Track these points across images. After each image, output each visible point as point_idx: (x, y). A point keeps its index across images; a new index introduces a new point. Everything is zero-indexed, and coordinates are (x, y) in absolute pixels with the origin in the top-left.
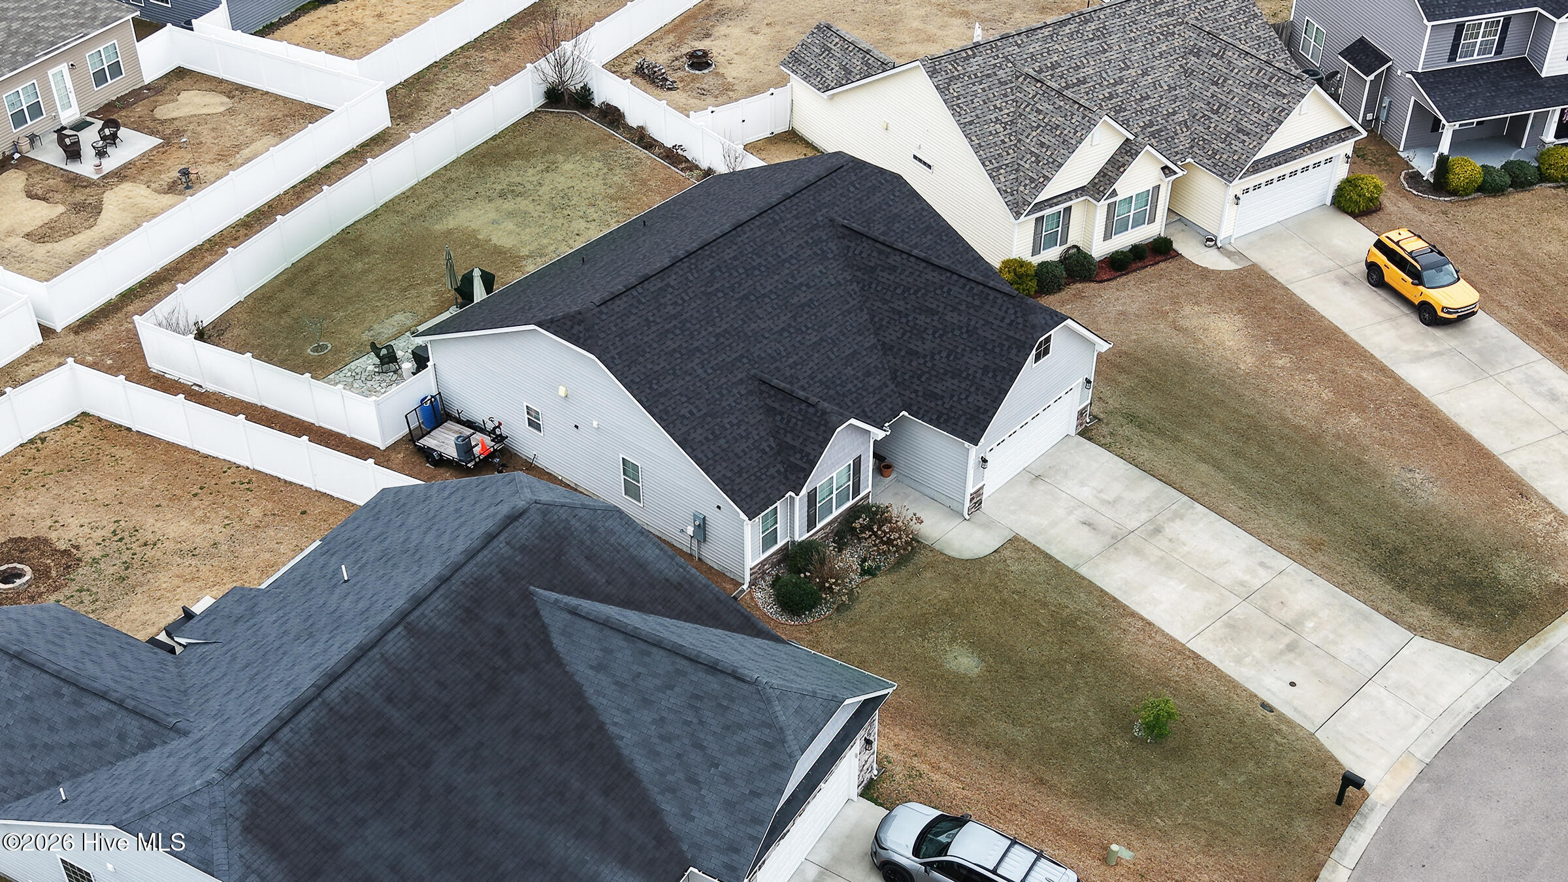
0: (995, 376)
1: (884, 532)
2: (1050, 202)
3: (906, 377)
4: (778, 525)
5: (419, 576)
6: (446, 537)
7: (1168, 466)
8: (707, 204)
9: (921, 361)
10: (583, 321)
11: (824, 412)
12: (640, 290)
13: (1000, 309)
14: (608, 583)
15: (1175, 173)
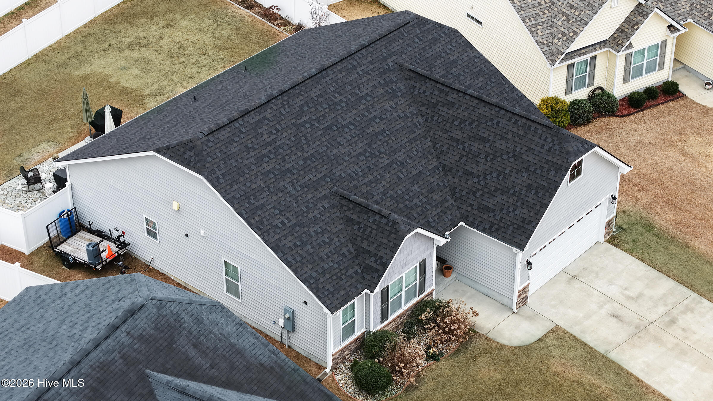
0: (537, 193)
1: (446, 323)
2: (579, 52)
3: (464, 193)
4: (356, 318)
5: (55, 360)
6: (78, 327)
7: (680, 268)
8: (297, 52)
9: (476, 180)
10: (193, 148)
11: (395, 223)
12: (241, 122)
13: (540, 138)
14: (212, 367)
15: (678, 30)
